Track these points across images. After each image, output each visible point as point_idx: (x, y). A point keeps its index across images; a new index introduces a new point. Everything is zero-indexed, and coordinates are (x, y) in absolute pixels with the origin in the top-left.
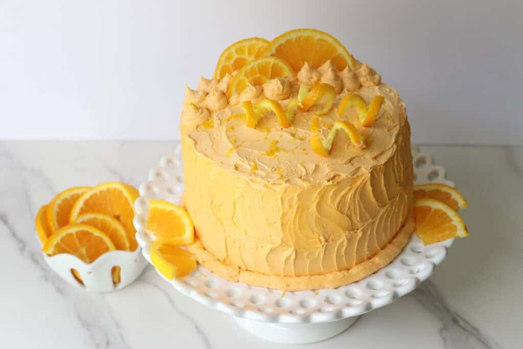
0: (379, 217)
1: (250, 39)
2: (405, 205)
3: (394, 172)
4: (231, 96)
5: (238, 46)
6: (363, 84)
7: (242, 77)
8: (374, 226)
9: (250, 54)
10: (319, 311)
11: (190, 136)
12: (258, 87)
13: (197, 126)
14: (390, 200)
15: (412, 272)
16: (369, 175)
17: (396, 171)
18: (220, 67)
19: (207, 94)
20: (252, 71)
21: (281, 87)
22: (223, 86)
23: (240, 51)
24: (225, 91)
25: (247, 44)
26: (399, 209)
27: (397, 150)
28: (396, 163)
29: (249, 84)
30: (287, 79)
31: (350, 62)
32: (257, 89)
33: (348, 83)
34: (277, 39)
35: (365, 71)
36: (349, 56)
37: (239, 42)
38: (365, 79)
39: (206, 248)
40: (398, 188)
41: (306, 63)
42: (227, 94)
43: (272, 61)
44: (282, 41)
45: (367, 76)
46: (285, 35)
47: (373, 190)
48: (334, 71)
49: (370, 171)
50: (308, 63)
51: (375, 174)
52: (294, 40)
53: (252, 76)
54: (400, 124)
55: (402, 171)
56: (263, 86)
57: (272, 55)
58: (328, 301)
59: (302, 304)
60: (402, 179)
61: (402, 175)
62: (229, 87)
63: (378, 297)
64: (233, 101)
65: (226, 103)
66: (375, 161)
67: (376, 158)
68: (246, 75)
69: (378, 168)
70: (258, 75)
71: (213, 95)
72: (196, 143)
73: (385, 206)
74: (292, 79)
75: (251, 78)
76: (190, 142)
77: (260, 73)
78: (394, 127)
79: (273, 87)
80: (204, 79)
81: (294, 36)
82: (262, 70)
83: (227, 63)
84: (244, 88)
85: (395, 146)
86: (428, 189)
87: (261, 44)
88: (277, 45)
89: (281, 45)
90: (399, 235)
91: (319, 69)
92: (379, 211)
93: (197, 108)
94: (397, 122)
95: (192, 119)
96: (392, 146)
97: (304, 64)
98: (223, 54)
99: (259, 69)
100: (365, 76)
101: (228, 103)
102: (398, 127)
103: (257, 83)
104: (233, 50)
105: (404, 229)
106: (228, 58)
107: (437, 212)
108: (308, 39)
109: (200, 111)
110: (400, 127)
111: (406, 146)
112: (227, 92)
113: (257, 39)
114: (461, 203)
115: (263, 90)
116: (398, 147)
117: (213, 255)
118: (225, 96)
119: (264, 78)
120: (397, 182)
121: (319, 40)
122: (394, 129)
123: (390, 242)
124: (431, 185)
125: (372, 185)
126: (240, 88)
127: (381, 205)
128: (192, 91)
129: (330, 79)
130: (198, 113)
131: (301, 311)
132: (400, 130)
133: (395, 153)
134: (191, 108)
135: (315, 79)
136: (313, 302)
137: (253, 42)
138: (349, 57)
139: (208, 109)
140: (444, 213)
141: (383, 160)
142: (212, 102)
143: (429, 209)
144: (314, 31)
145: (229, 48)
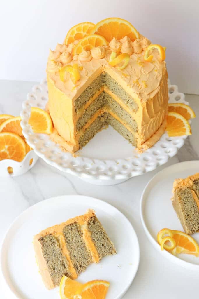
0: (149, 123)
1: (84, 23)
2: (163, 115)
3: (158, 101)
4: (74, 56)
5: (78, 27)
6: (144, 49)
7: (80, 45)
8: (147, 127)
9: (84, 31)
10: (120, 173)
11: (52, 79)
12: (88, 51)
13: (56, 72)
14: (156, 114)
15: (166, 152)
16: (146, 104)
17: (159, 100)
18: (68, 38)
19: (61, 53)
20: (85, 43)
21: (101, 52)
22: (70, 49)
23: (78, 29)
24: (70, 52)
25: (82, 26)
26: (160, 117)
27: (160, 89)
28: (159, 95)
29: (84, 50)
30: (104, 46)
31: (137, 36)
32: (87, 53)
33: (136, 50)
34: (98, 23)
35: (145, 42)
36: (137, 32)
37: (78, 25)
38: (145, 47)
39: (60, 134)
40: (160, 108)
41: (114, 38)
42: (71, 54)
43: (96, 37)
44: (102, 24)
45: (147, 45)
46: (103, 21)
47: (148, 111)
48: (129, 42)
49: (146, 102)
50: (115, 38)
51: (148, 103)
52: (108, 24)
53: (85, 45)
54: (162, 74)
55: (162, 99)
56: (91, 51)
57: (96, 33)
58: (124, 167)
59: (111, 169)
60: (162, 103)
61: (162, 101)
62: (73, 51)
63: (149, 166)
64: (75, 58)
65: (71, 59)
66: (149, 96)
67: (149, 94)
68: (82, 44)
69: (150, 99)
70: (88, 44)
71: (65, 55)
72: (55, 83)
73: (153, 117)
74: (106, 47)
75: (85, 46)
76: (52, 82)
77: (89, 43)
78: (159, 76)
79: (96, 52)
80: (59, 45)
81: (107, 22)
82: (90, 41)
83: (72, 36)
84: (81, 52)
85: (159, 88)
86: (175, 106)
87: (90, 25)
88: (98, 27)
89: (101, 27)
90: (160, 129)
91: (121, 40)
92: (150, 120)
93: (56, 62)
94: (161, 73)
95: (53, 68)
96: (158, 87)
97: (113, 38)
98: (69, 31)
99: (89, 41)
100: (145, 45)
101: (72, 59)
102: (161, 76)
103: (88, 49)
104: (75, 29)
105: (162, 126)
106: (72, 34)
107: (179, 120)
108: (115, 23)
109: (57, 64)
110: (163, 76)
111: (165, 86)
112: (72, 53)
113: (88, 23)
114: (192, 115)
115: (91, 53)
116: (161, 87)
117: (64, 139)
118: (71, 55)
119: (91, 46)
120: (159, 105)
121: (121, 24)
122: (159, 77)
123: (155, 133)
124: (177, 104)
125: (147, 109)
126: (79, 52)
127: (151, 117)
128: (53, 52)
129: (127, 47)
130: (57, 65)
131: (110, 173)
132: (162, 77)
133: (159, 91)
134: (52, 62)
135: (118, 47)
136: (116, 168)
137: (86, 24)
138: (137, 34)
139: (61, 63)
140: (182, 122)
141: (153, 95)
142: (64, 58)
143: (175, 118)
144: (119, 19)
145: (72, 28)
